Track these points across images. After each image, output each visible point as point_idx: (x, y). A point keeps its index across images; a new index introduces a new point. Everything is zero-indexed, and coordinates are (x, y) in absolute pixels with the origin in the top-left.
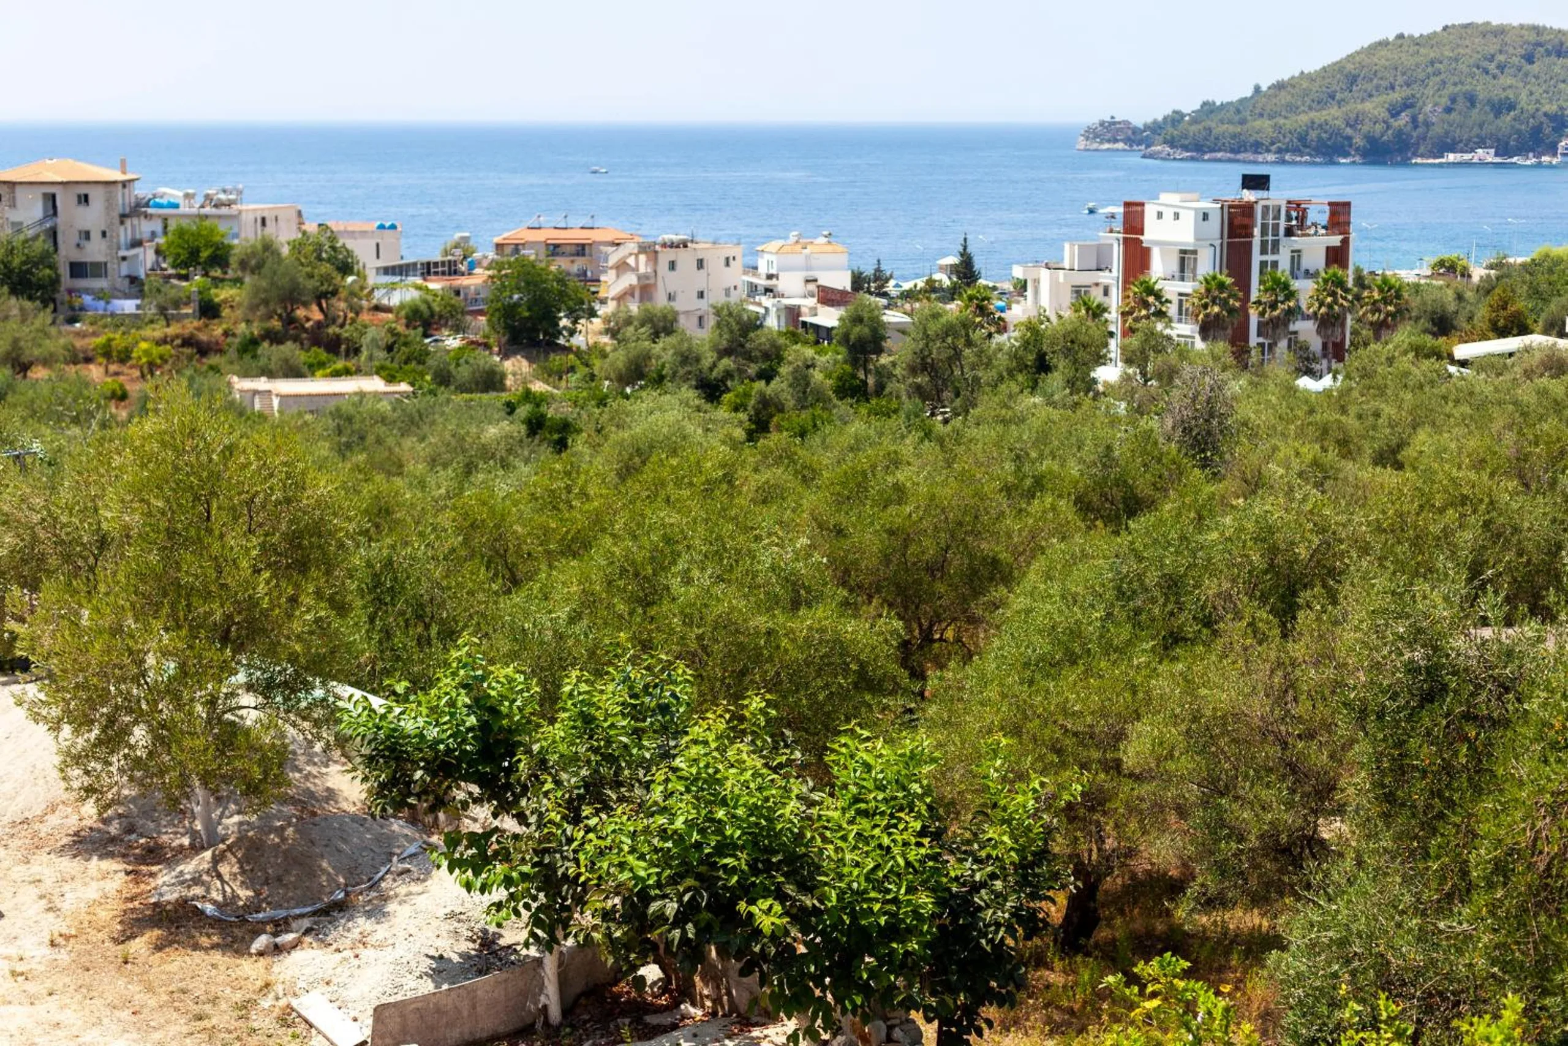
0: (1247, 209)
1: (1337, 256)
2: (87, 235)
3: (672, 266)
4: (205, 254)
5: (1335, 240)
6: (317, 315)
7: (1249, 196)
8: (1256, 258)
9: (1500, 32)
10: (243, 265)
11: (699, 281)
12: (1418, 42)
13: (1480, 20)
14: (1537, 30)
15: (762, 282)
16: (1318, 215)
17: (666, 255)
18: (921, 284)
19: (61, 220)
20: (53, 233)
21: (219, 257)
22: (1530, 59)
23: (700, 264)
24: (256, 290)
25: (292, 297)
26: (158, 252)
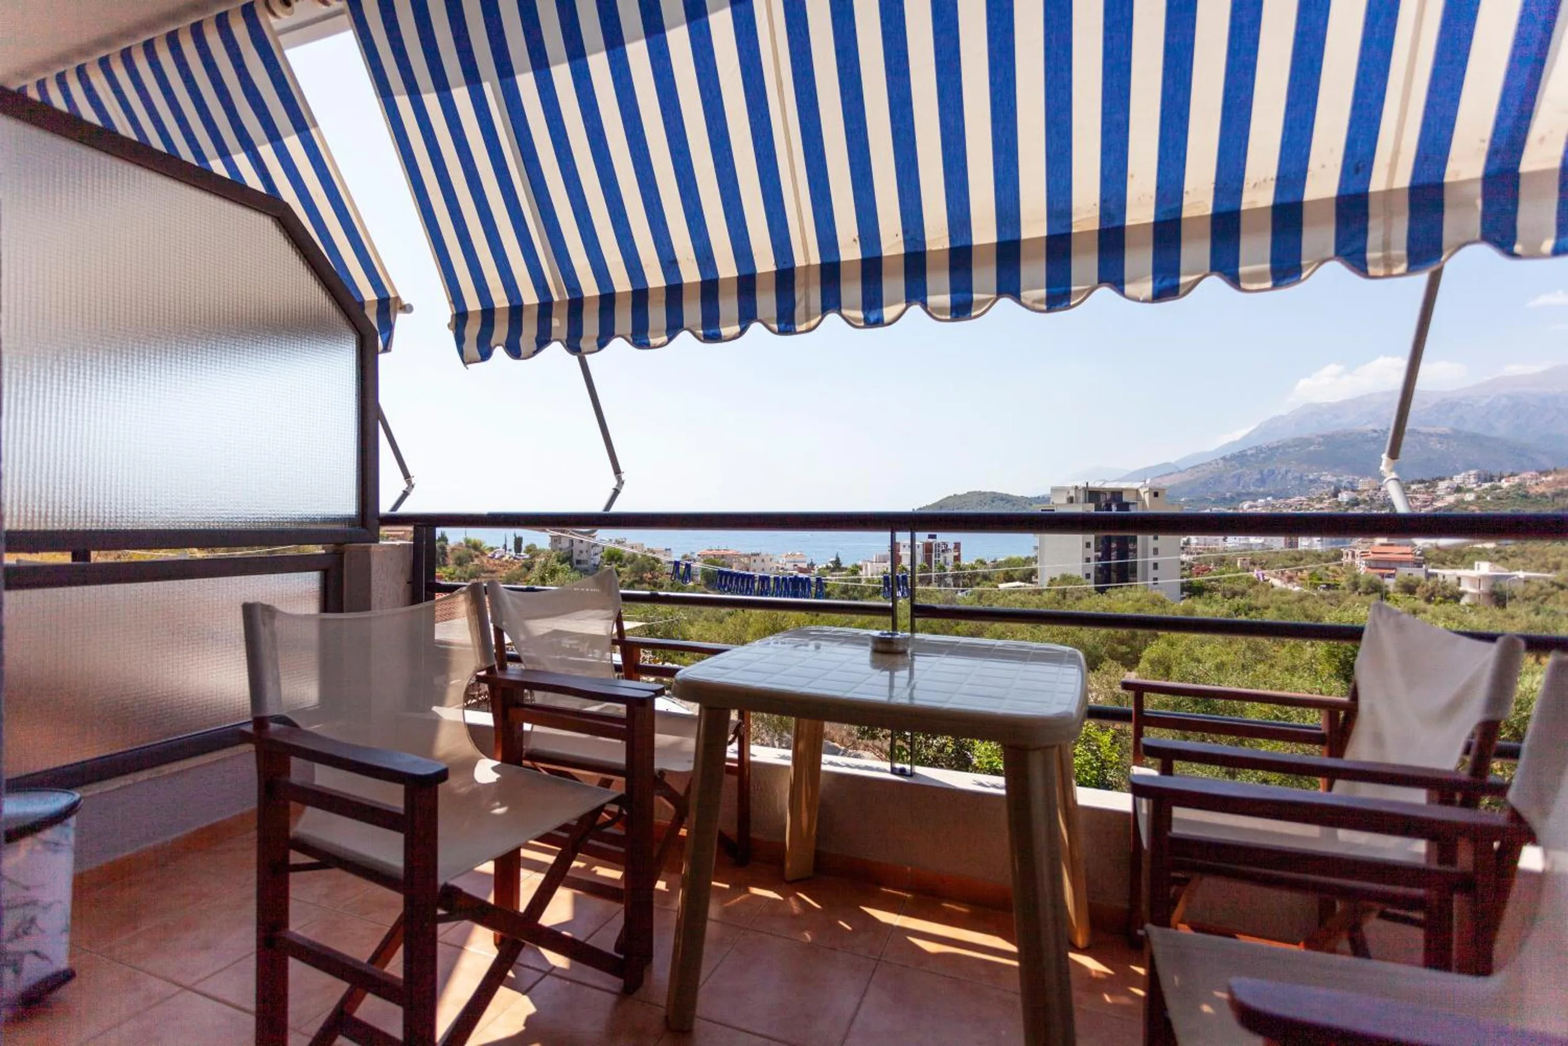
0: (931, 544)
1: (957, 558)
2: (581, 552)
3: (755, 561)
4: (616, 557)
5: (957, 554)
6: (649, 576)
7: (931, 540)
8: (933, 559)
9: (984, 493)
10: (627, 561)
11: (762, 565)
12: (960, 497)
13: (978, 490)
14: (994, 493)
15: (780, 566)
16: (951, 546)
17: (753, 558)
18: (825, 566)
19: (574, 548)
20: (572, 551)
21: (620, 558)
22: (993, 501)
23: (763, 561)
24: (631, 568)
25: (643, 569)
26: (602, 557)
